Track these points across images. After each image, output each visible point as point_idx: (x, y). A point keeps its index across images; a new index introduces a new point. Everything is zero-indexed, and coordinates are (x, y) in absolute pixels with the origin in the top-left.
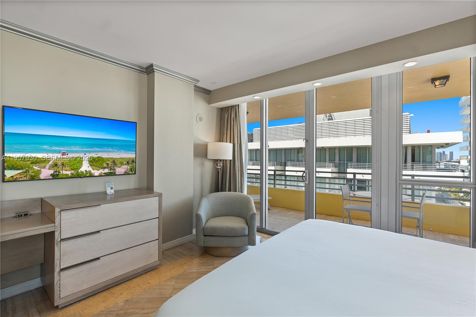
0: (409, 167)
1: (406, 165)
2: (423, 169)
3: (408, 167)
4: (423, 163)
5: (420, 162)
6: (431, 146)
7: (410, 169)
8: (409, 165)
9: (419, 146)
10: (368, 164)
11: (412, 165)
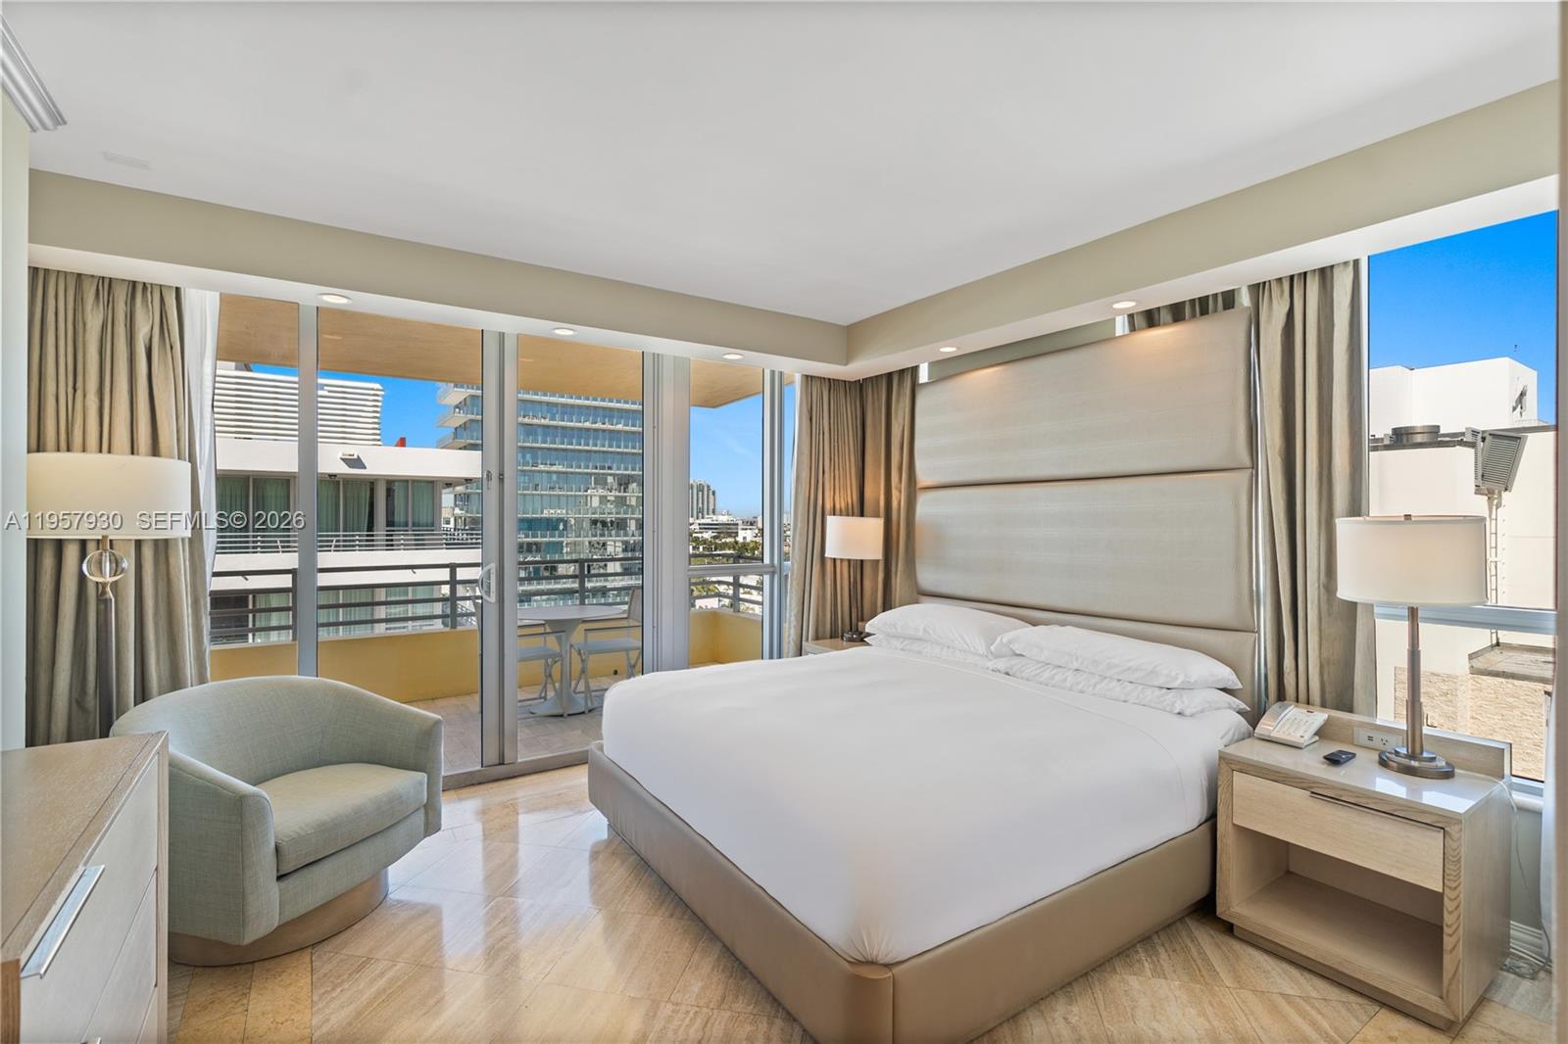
0: (381, 540)
1: (373, 535)
2: (417, 545)
3: (377, 540)
4: (414, 528)
5: (407, 525)
6: (432, 482)
7: (383, 546)
8: (381, 535)
9: (407, 482)
11: (387, 535)
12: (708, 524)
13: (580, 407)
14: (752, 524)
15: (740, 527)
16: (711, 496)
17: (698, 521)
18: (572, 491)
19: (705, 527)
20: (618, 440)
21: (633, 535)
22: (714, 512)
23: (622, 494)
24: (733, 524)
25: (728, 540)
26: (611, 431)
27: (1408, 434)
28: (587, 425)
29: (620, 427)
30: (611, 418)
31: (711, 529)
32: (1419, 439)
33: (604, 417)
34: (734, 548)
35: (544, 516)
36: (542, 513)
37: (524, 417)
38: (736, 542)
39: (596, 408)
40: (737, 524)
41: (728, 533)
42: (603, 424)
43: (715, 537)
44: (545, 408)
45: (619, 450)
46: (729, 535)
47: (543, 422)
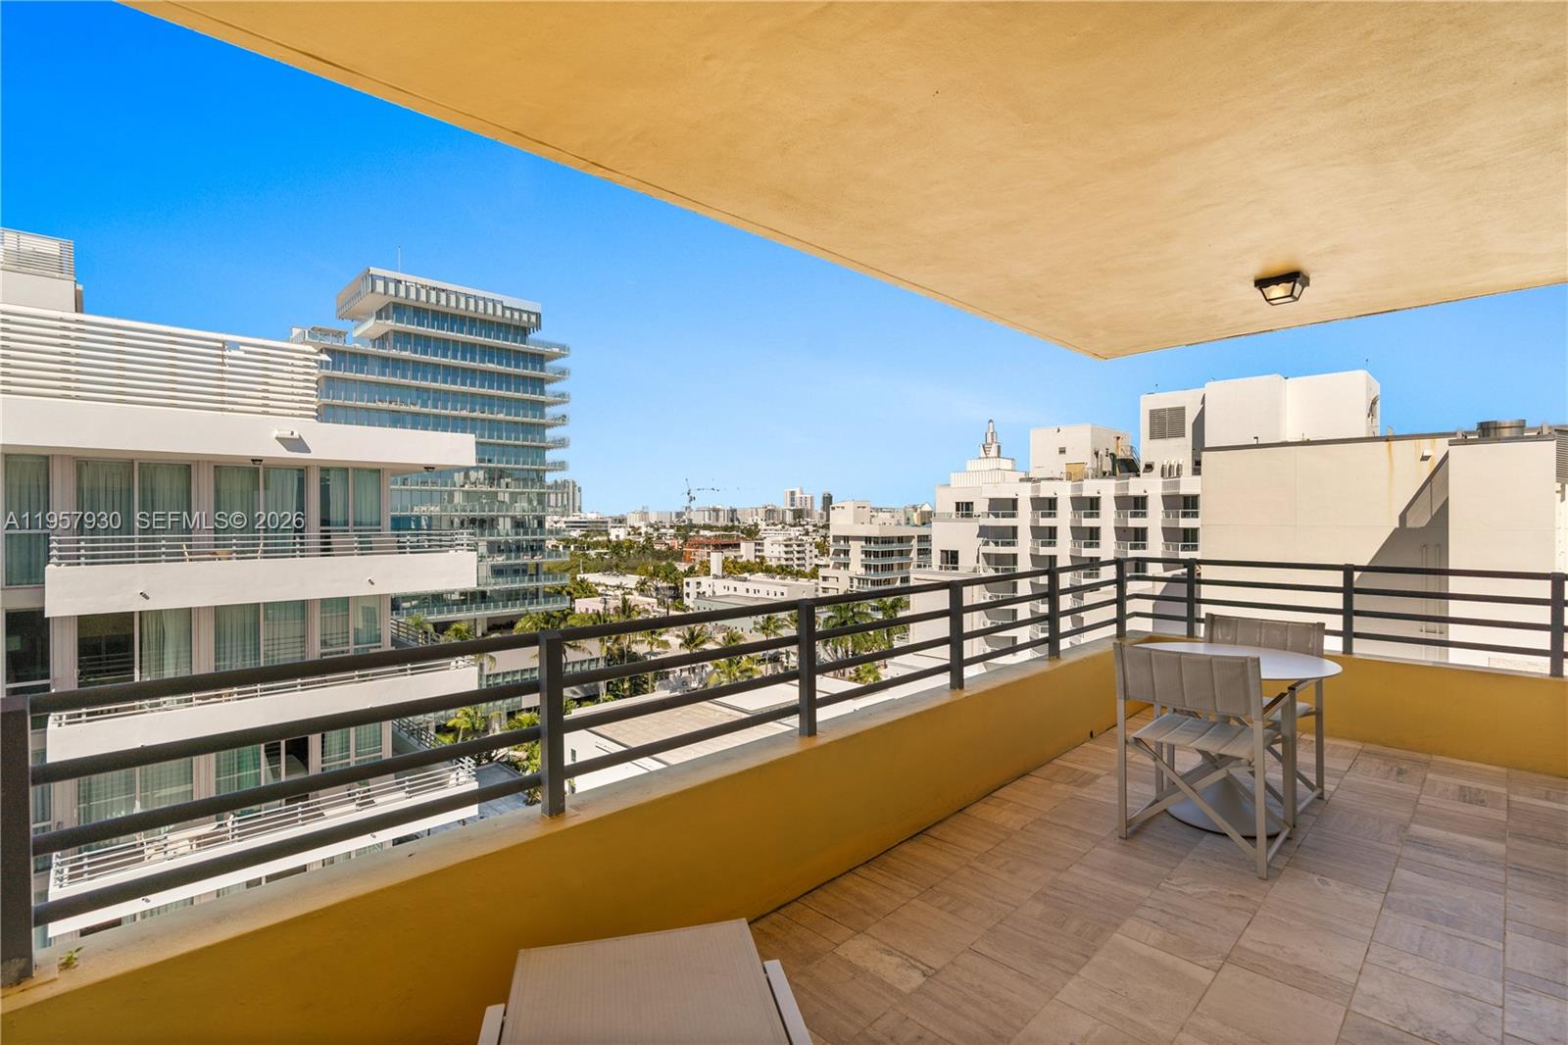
0: (314, 544)
1: (303, 538)
3: (309, 544)
4: (356, 528)
5: (346, 523)
6: (378, 470)
7: (317, 550)
8: (314, 537)
9: (344, 470)
10: (140, 540)
11: (322, 538)
12: (575, 522)
13: (455, 393)
14: (620, 522)
15: (610, 525)
16: (577, 491)
17: (565, 519)
18: (446, 486)
19: (574, 525)
20: (499, 430)
21: (507, 535)
22: (580, 510)
23: (493, 489)
24: (603, 522)
25: (600, 538)
26: (490, 421)
27: (1496, 428)
28: (464, 413)
29: (501, 416)
30: (491, 406)
31: (580, 527)
32: (1506, 433)
33: (483, 405)
34: (607, 547)
35: (414, 513)
36: (412, 511)
37: (390, 402)
38: (609, 541)
39: (473, 395)
40: (607, 522)
41: (597, 531)
42: (483, 412)
43: (585, 536)
44: (414, 393)
45: (500, 441)
46: (600, 533)
47: (413, 408)
